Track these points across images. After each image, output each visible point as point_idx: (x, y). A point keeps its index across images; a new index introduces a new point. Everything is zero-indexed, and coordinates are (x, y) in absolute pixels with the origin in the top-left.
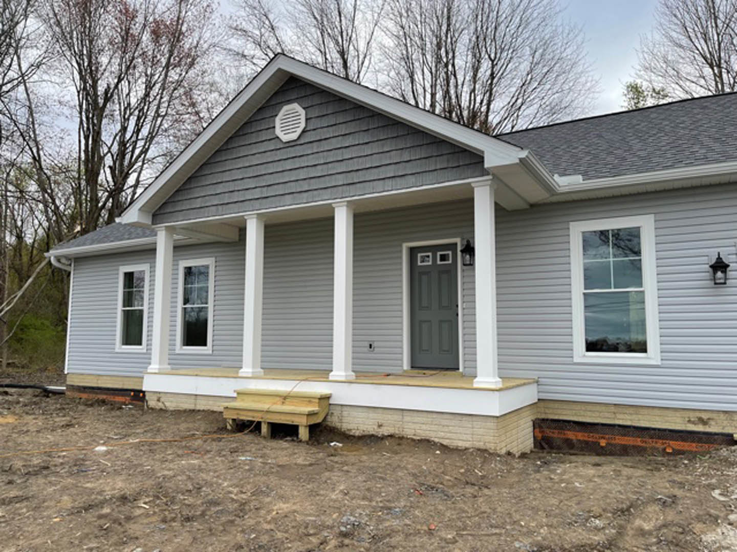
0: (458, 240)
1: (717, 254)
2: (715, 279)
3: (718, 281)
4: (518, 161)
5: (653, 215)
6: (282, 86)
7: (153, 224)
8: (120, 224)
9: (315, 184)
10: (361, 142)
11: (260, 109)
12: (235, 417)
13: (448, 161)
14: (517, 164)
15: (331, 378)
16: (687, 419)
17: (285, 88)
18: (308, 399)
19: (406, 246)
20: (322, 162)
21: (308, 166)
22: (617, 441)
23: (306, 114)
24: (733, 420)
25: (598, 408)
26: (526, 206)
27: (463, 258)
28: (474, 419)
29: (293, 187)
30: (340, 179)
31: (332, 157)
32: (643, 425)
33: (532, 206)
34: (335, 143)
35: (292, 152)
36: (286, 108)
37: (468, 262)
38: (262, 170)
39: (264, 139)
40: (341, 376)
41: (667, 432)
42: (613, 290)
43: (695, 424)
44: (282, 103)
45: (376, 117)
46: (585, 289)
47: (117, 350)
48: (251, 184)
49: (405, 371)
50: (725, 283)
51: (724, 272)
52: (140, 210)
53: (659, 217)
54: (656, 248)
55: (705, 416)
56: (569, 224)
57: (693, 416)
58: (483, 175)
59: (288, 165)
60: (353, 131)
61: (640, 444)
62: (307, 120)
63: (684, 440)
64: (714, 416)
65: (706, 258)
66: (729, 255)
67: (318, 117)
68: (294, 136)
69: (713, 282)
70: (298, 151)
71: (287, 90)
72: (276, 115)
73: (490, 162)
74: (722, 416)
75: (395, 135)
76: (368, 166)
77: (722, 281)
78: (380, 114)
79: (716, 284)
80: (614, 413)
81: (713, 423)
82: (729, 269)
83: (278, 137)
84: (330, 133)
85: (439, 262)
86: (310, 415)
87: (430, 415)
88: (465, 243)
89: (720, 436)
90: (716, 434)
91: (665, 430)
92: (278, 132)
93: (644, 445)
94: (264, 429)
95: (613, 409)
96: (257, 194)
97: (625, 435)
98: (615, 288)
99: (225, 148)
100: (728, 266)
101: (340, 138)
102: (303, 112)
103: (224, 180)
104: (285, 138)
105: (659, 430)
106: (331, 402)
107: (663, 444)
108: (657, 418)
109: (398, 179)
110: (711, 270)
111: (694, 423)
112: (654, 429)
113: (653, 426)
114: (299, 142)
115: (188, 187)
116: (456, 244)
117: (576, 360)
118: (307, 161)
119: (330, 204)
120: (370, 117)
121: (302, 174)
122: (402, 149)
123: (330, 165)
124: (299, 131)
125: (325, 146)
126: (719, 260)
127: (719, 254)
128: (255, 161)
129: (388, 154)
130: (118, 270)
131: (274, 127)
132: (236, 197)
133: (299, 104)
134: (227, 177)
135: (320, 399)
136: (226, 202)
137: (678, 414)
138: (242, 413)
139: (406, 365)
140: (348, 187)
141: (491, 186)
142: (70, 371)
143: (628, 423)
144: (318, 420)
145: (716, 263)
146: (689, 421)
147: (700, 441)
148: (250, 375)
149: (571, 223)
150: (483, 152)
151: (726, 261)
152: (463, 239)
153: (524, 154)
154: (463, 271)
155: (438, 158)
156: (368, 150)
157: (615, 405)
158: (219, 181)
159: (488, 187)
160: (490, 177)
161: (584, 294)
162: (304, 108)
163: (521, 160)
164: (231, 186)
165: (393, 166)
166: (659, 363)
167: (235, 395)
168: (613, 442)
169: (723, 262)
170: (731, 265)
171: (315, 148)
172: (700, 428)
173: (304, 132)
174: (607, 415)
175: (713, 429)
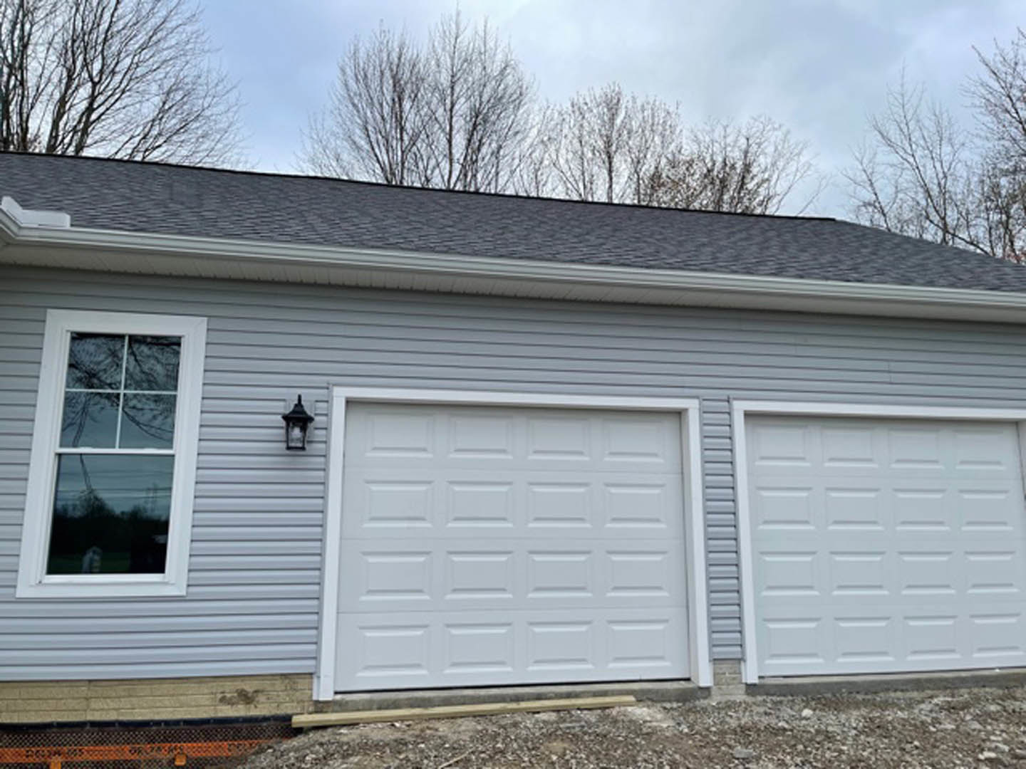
1: (297, 398)
2: (287, 441)
3: (292, 445)
5: (206, 319)
16: (220, 696)
22: (86, 757)
24: (296, 690)
25: (54, 691)
32: (140, 718)
41: (182, 726)
42: (117, 451)
43: (233, 704)
46: (61, 446)
50: (303, 448)
51: (304, 429)
53: (217, 324)
54: (204, 378)
55: (249, 687)
56: (46, 312)
57: (230, 688)
61: (129, 756)
63: (209, 738)
64: (266, 684)
65: (282, 404)
66: (317, 401)
69: (284, 445)
74: (279, 685)
77: (300, 445)
79: (289, 448)
80: (87, 699)
81: (262, 698)
82: (311, 426)
89: (272, 722)
90: (265, 719)
91: (177, 722)
93: (135, 757)
95: (84, 690)
97: (102, 742)
98: (120, 447)
100: (311, 419)
105: (167, 723)
107: (171, 750)
108: (167, 701)
110: (283, 423)
111: (230, 702)
112: (158, 723)
113: (157, 718)
117: (22, 592)
126: (297, 409)
127: (300, 397)
137: (205, 689)
143: (112, 716)
145: (293, 412)
146: (223, 700)
147: (237, 735)
149: (49, 311)
151: (310, 412)
157: (90, 681)
161: (60, 455)
166: (183, 593)
168: (78, 759)
169: (304, 413)
170: (317, 419)
172: (240, 711)
174: (72, 704)
175: (261, 709)
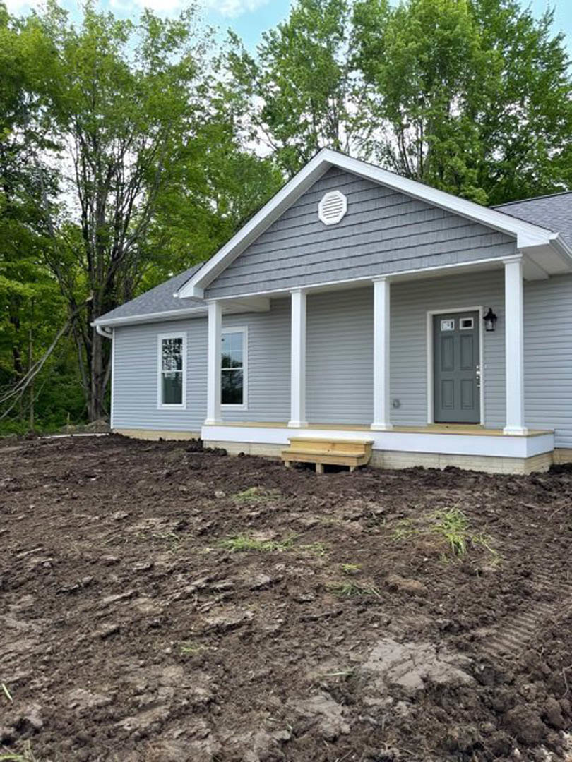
0: (480, 308)
4: (548, 242)
6: (324, 176)
7: (205, 298)
8: (177, 298)
9: (356, 262)
10: (399, 225)
11: (303, 195)
12: (292, 460)
13: (481, 241)
14: (548, 245)
15: (372, 428)
17: (327, 177)
18: (355, 445)
19: (430, 313)
20: (363, 242)
21: (349, 247)
23: (348, 201)
26: (547, 277)
27: (486, 324)
28: (504, 460)
29: (336, 265)
30: (380, 258)
31: (372, 237)
33: (551, 276)
34: (375, 226)
35: (334, 234)
36: (328, 195)
37: (490, 328)
38: (306, 250)
39: (308, 222)
40: (381, 427)
44: (323, 190)
45: (413, 204)
47: (158, 408)
48: (296, 262)
49: (429, 425)
52: (196, 286)
58: (514, 254)
59: (331, 245)
60: (392, 215)
62: (348, 205)
67: (358, 203)
68: (337, 220)
70: (340, 233)
71: (329, 179)
72: (319, 202)
73: (522, 243)
75: (431, 218)
76: (406, 246)
78: (417, 200)
83: (321, 221)
84: (371, 216)
85: (461, 328)
86: (360, 458)
87: (464, 458)
88: (488, 311)
92: (321, 216)
94: (319, 469)
96: (301, 271)
99: (270, 230)
101: (380, 221)
102: (344, 199)
103: (271, 259)
104: (327, 222)
106: (374, 447)
109: (434, 257)
114: (340, 225)
115: (236, 265)
116: (478, 311)
118: (349, 242)
119: (370, 279)
120: (407, 202)
121: (343, 253)
122: (438, 231)
123: (370, 245)
124: (341, 215)
125: (365, 228)
128: (298, 242)
129: (424, 235)
130: (156, 337)
131: (317, 212)
132: (281, 274)
133: (341, 191)
134: (273, 256)
135: (365, 445)
136: (273, 278)
138: (299, 456)
139: (430, 421)
140: (387, 265)
141: (521, 263)
142: (116, 426)
144: (364, 462)
148: (298, 426)
150: (516, 235)
152: (484, 307)
153: (554, 236)
154: (484, 336)
155: (472, 239)
156: (406, 231)
158: (266, 260)
159: (518, 265)
160: (521, 255)
162: (345, 195)
163: (551, 241)
164: (278, 265)
165: (430, 246)
167: (289, 443)
171: (356, 230)
173: (345, 216)
